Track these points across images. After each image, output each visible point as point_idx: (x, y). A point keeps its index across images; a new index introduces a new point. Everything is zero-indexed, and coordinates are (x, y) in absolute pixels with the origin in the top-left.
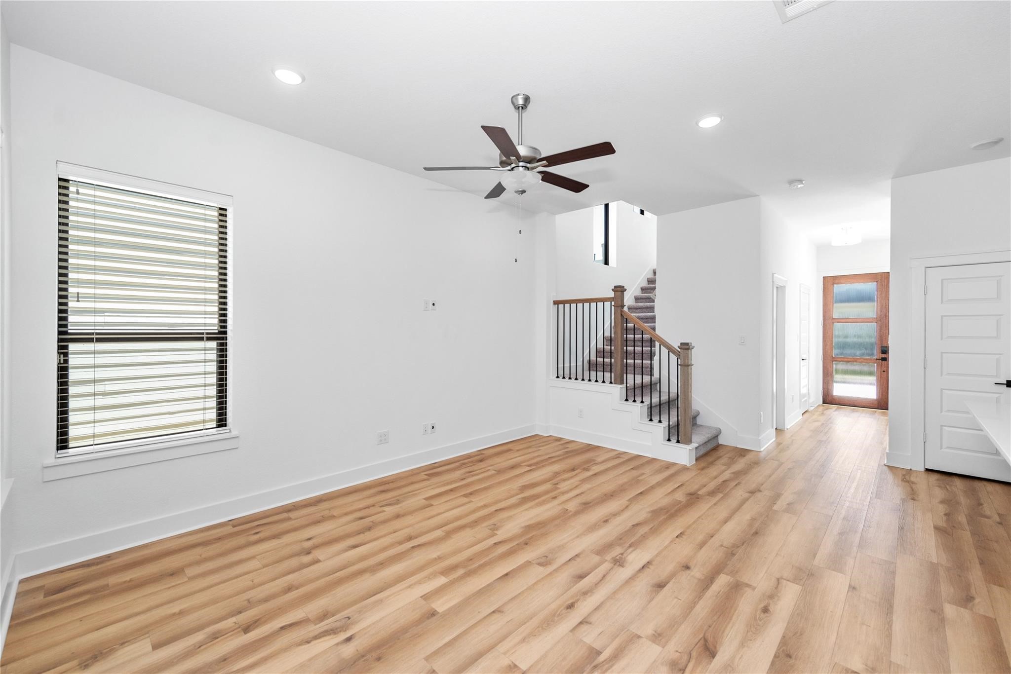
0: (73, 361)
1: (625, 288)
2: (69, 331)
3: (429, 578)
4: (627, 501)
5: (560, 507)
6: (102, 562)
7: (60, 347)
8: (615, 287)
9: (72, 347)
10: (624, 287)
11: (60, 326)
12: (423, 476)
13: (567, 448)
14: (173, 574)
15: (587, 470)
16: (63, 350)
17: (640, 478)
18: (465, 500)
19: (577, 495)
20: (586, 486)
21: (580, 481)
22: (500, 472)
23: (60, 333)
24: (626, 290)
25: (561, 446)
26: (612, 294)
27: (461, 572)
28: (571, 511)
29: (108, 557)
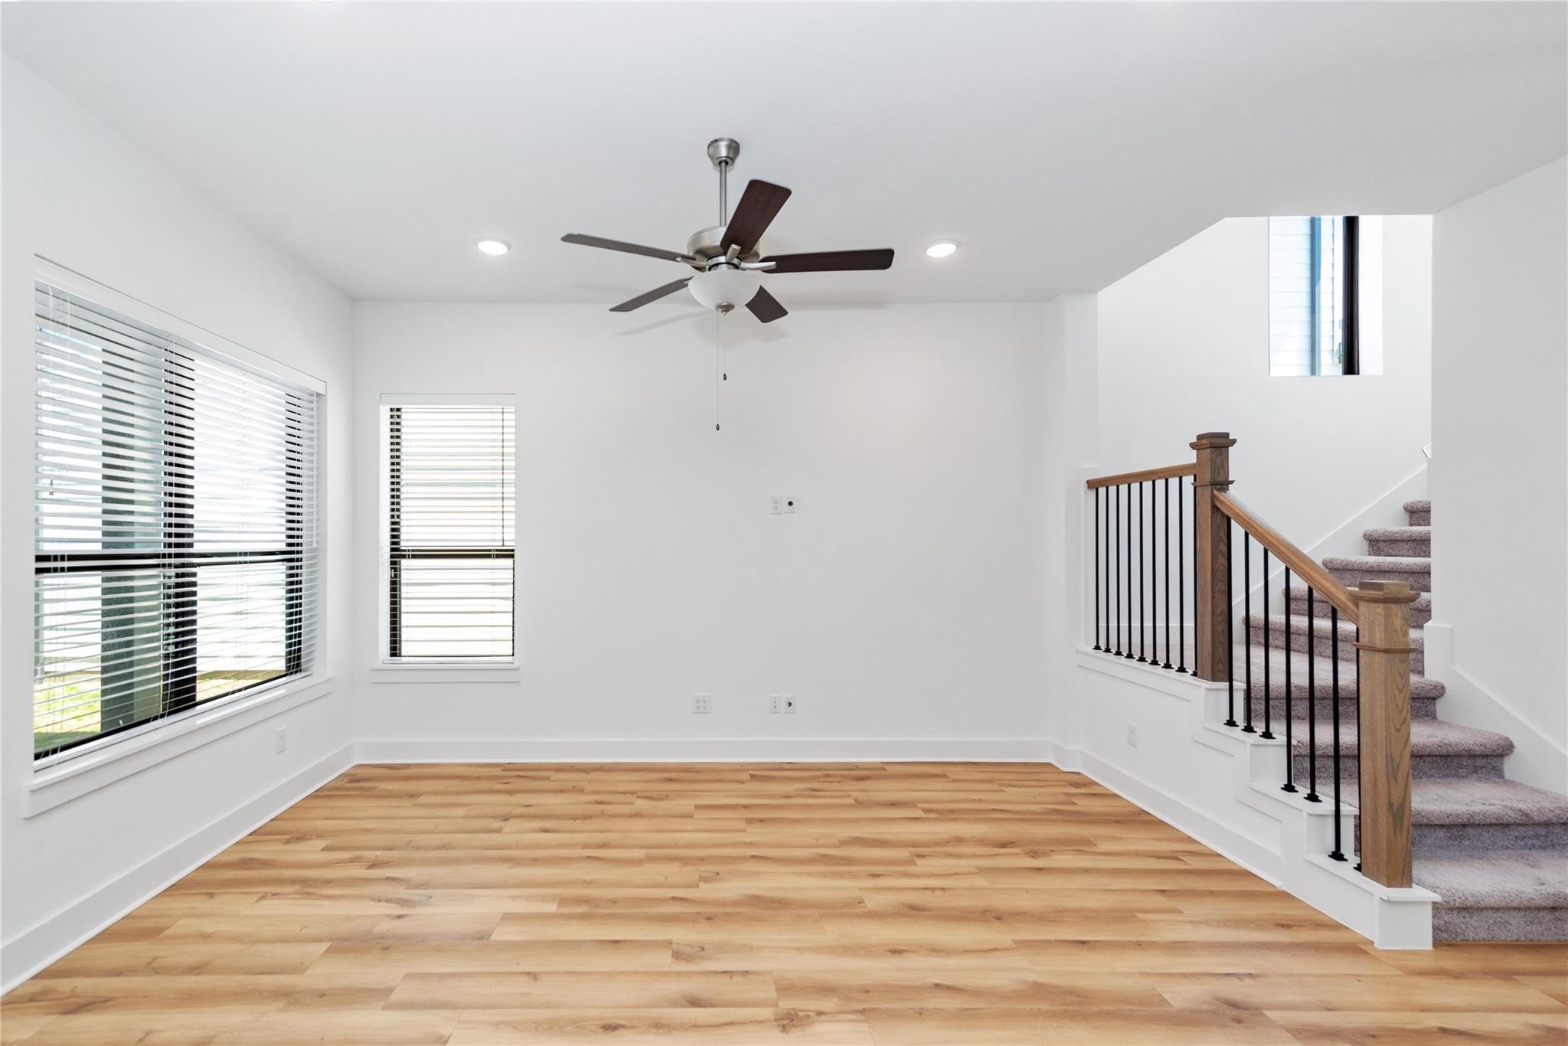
0: (405, 576)
1: (1231, 437)
2: (402, 548)
3: (543, 899)
4: (1013, 941)
5: (857, 894)
6: (399, 769)
7: (393, 563)
8: (1200, 437)
9: (404, 563)
10: (1227, 435)
11: (393, 543)
12: (745, 776)
13: (1075, 804)
14: (412, 796)
15: (1034, 854)
16: (395, 565)
17: (1141, 916)
18: (742, 825)
19: (926, 889)
20: (981, 882)
21: (977, 868)
22: (860, 804)
23: (392, 550)
24: (1234, 441)
25: (1063, 796)
26: (1191, 457)
27: (582, 909)
28: (866, 907)
29: (408, 766)
